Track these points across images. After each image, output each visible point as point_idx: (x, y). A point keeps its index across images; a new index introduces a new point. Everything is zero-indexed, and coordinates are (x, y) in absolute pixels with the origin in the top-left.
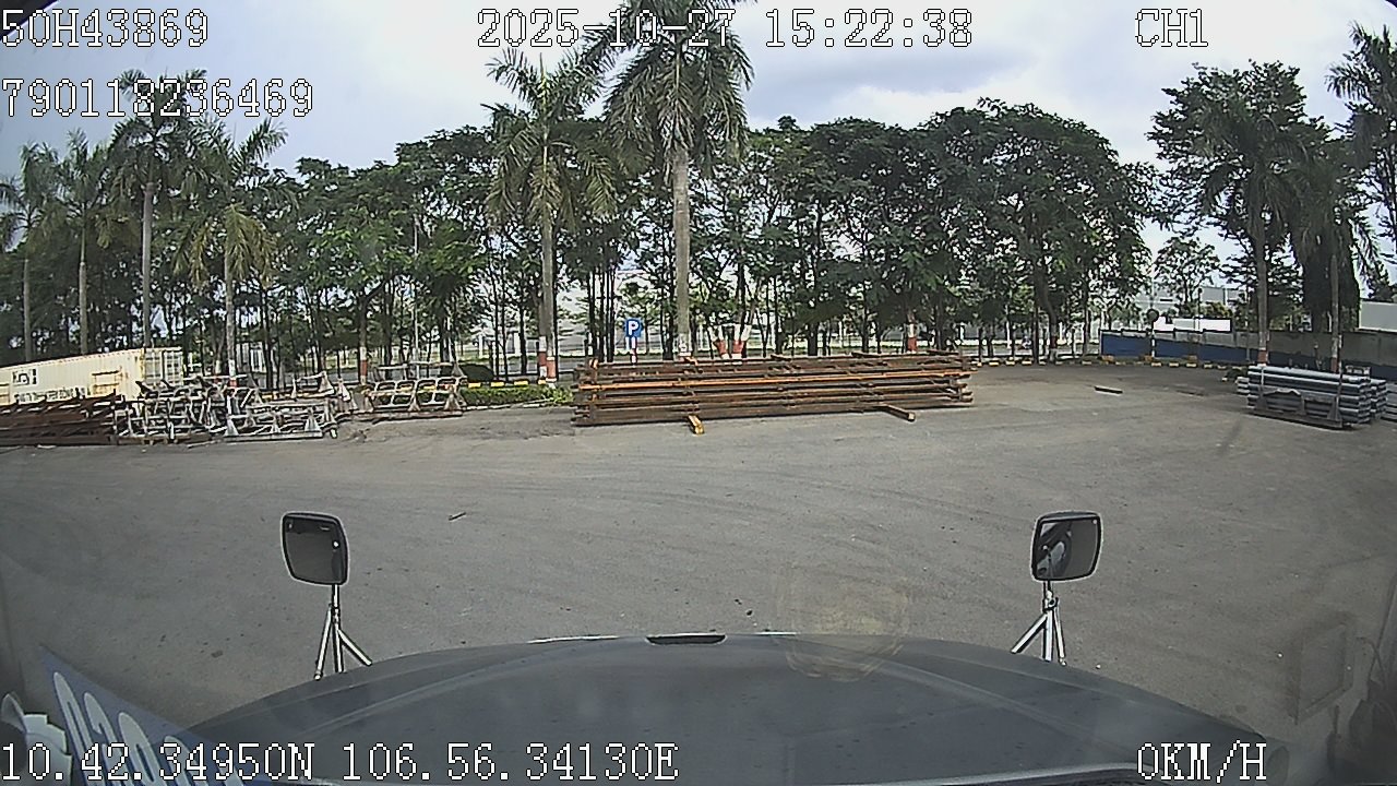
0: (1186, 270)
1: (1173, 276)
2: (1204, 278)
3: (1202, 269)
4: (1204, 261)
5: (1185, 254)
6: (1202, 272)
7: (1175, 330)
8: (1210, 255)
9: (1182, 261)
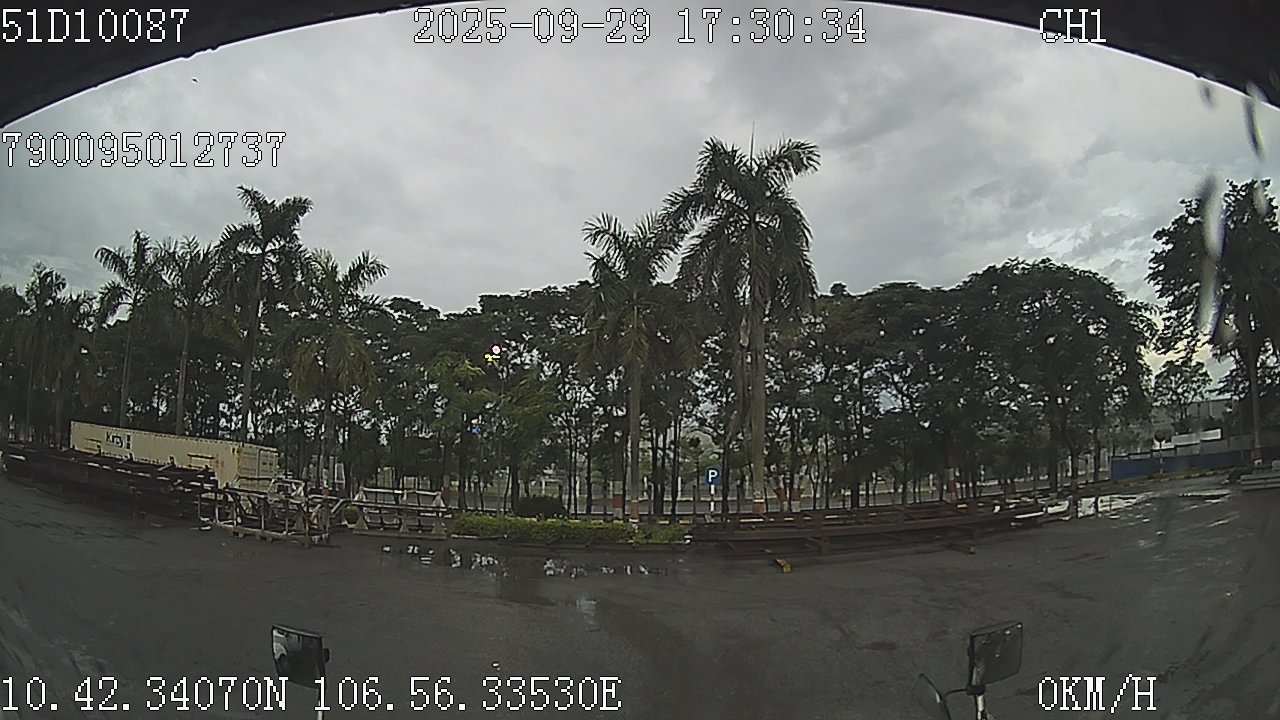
0: (1180, 390)
1: (1169, 396)
2: (1196, 394)
3: (1195, 386)
4: (1195, 379)
5: (1179, 375)
6: (1194, 390)
7: (1176, 446)
8: (1200, 372)
9: (1176, 382)
